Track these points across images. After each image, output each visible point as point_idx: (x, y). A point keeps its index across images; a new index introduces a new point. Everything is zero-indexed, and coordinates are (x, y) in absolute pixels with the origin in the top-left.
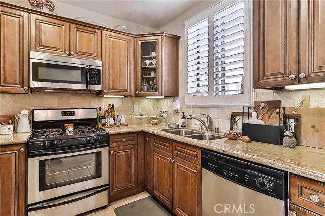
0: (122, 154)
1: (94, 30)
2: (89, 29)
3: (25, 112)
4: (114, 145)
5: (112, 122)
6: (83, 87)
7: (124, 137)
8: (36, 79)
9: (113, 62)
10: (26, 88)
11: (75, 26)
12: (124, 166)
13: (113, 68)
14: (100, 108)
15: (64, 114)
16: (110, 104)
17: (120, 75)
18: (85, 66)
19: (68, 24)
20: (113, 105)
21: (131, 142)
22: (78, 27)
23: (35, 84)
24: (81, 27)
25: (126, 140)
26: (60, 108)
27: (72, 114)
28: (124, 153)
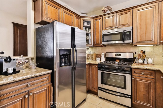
0: (141, 82)
1: (128, 11)
2: (125, 11)
3: (103, 53)
4: (135, 74)
5: (141, 61)
6: (121, 42)
7: (143, 72)
8: (104, 41)
9: (140, 25)
10: (101, 44)
11: (119, 13)
12: (143, 90)
13: (141, 28)
14: (135, 53)
15: (117, 55)
16: (142, 51)
17: (146, 32)
18: (122, 32)
19: (115, 14)
20: (144, 51)
21: (149, 76)
22: (120, 13)
23: (103, 43)
24: (121, 12)
25: (144, 74)
26: (116, 52)
27: (120, 55)
28: (143, 82)
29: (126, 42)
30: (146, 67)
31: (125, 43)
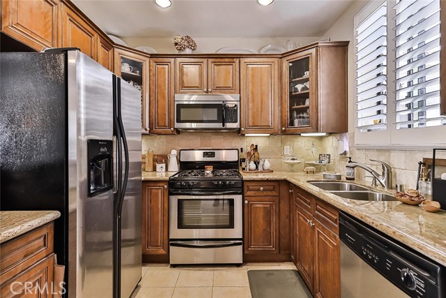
0: (259, 206)
1: (231, 60)
2: (226, 60)
3: (174, 152)
4: (249, 193)
5: (253, 166)
6: (219, 125)
7: (262, 186)
8: (179, 121)
9: (253, 93)
10: (172, 129)
11: (213, 60)
12: (262, 221)
13: (253, 100)
14: (242, 149)
15: (205, 154)
16: (253, 145)
17: (261, 108)
18: (221, 103)
19: (206, 60)
20: (256, 146)
21: (270, 193)
22: (216, 60)
23: (178, 125)
24: (218, 60)
25: (264, 190)
26: (202, 148)
27: (213, 155)
28: (262, 206)
29: (229, 125)
30: (260, 176)
31: (226, 129)
